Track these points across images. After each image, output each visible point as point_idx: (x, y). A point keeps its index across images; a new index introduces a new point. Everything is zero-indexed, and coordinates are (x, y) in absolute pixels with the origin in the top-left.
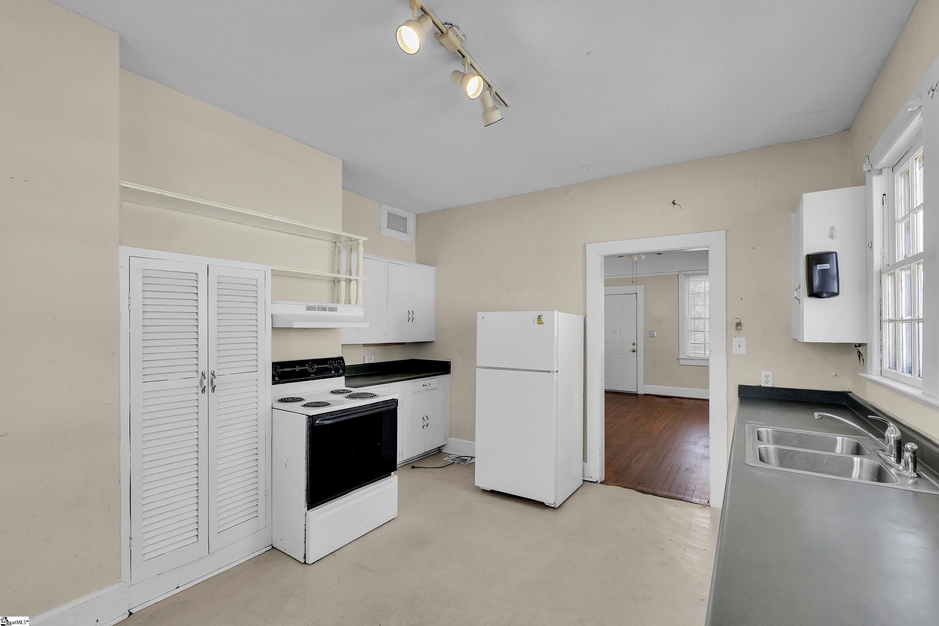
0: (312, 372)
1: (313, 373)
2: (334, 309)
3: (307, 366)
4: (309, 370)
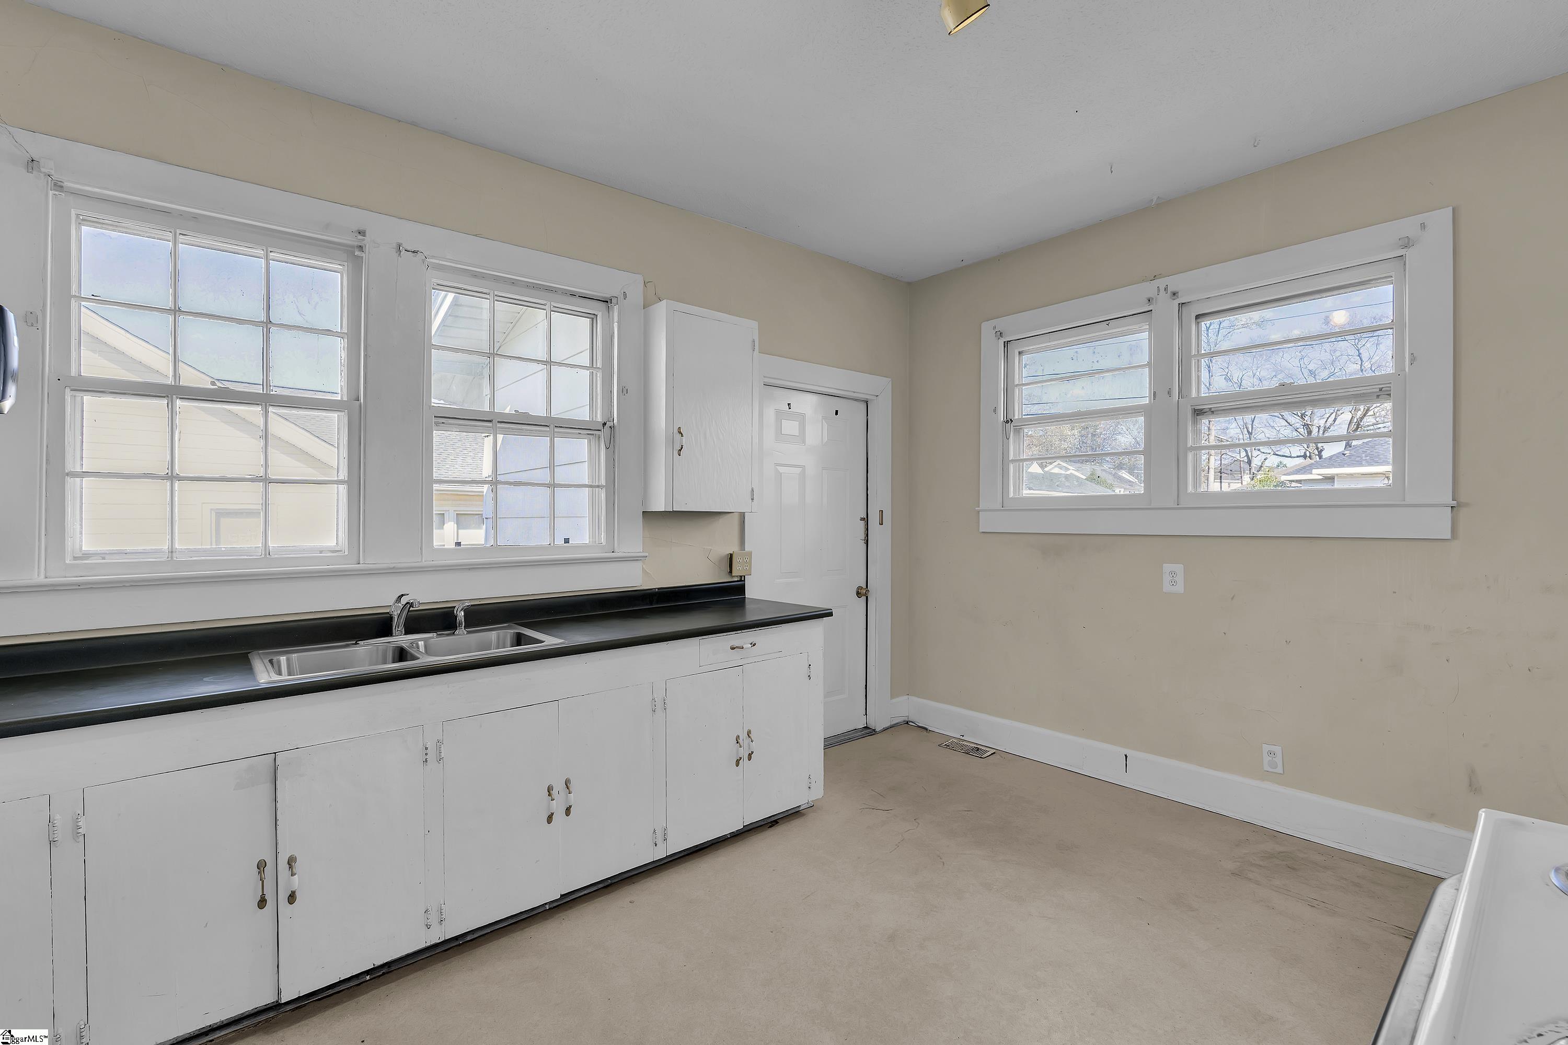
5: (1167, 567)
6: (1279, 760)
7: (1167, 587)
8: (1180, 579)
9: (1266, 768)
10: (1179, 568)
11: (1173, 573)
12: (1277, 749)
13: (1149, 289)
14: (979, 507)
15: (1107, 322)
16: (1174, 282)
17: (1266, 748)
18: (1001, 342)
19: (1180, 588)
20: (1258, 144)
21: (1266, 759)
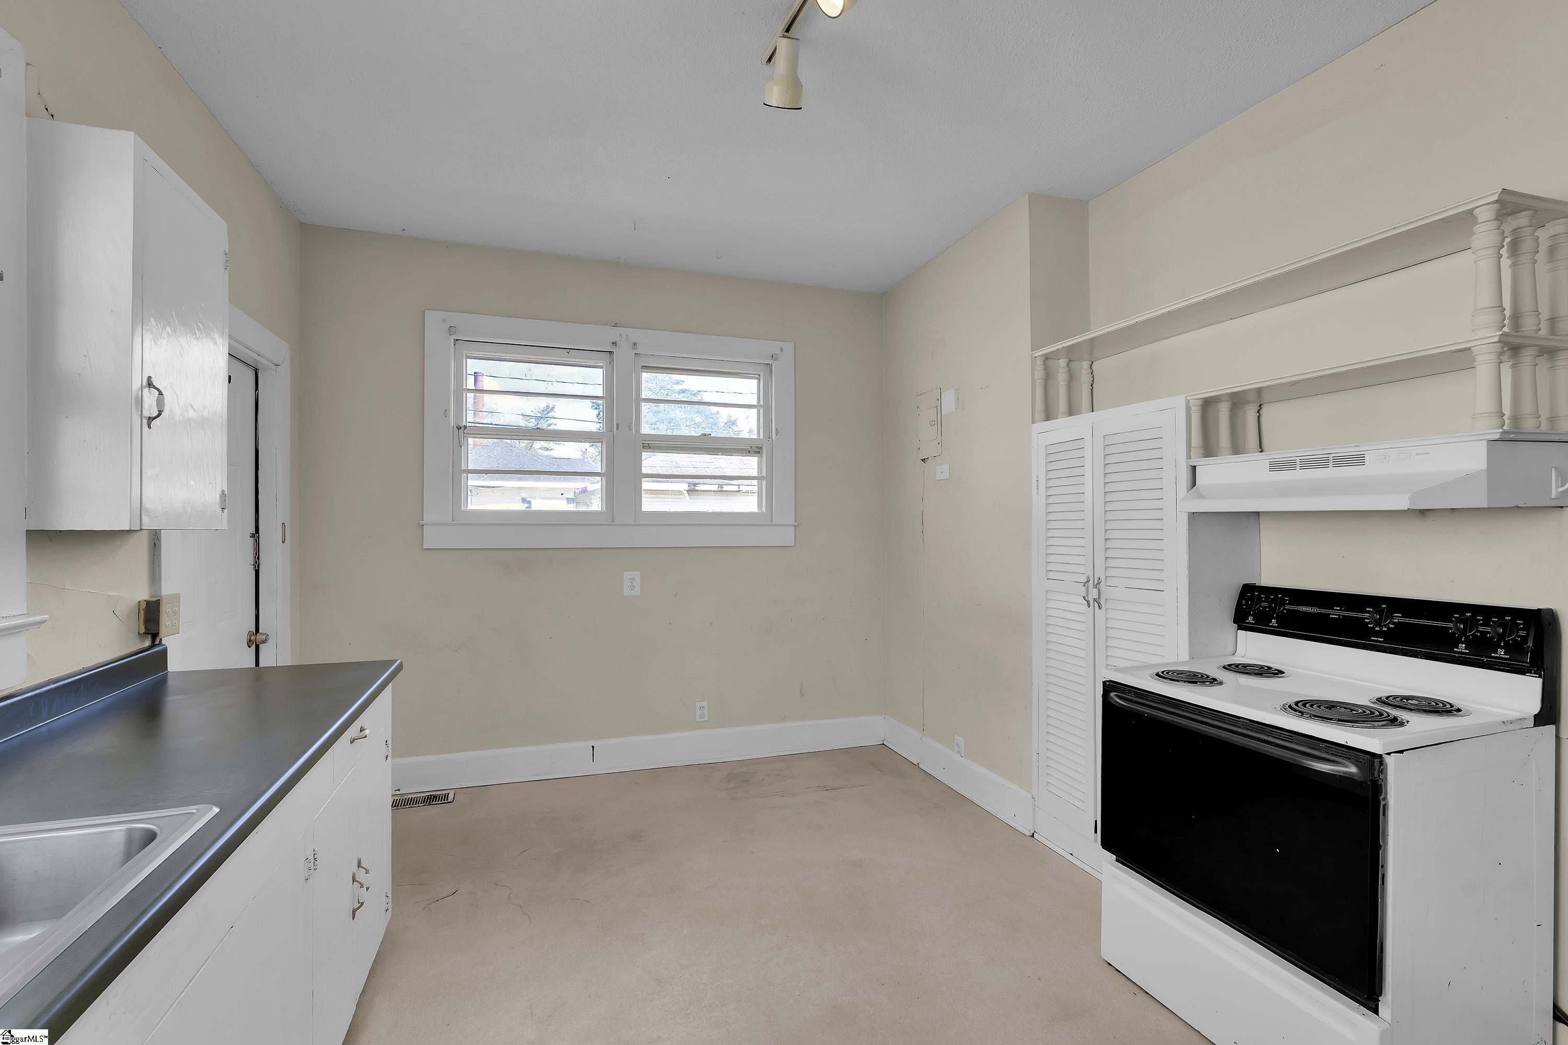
0: (1377, 629)
1: (1380, 634)
2: (1359, 460)
3: (1369, 612)
4: (1369, 623)
5: (627, 575)
6: (706, 711)
7: (627, 591)
8: (637, 583)
9: (698, 719)
10: (636, 575)
11: (632, 580)
12: (705, 704)
13: (613, 334)
14: (423, 520)
15: (568, 351)
16: (636, 335)
17: (698, 705)
18: (453, 338)
19: (637, 591)
20: (720, 257)
21: (698, 712)
